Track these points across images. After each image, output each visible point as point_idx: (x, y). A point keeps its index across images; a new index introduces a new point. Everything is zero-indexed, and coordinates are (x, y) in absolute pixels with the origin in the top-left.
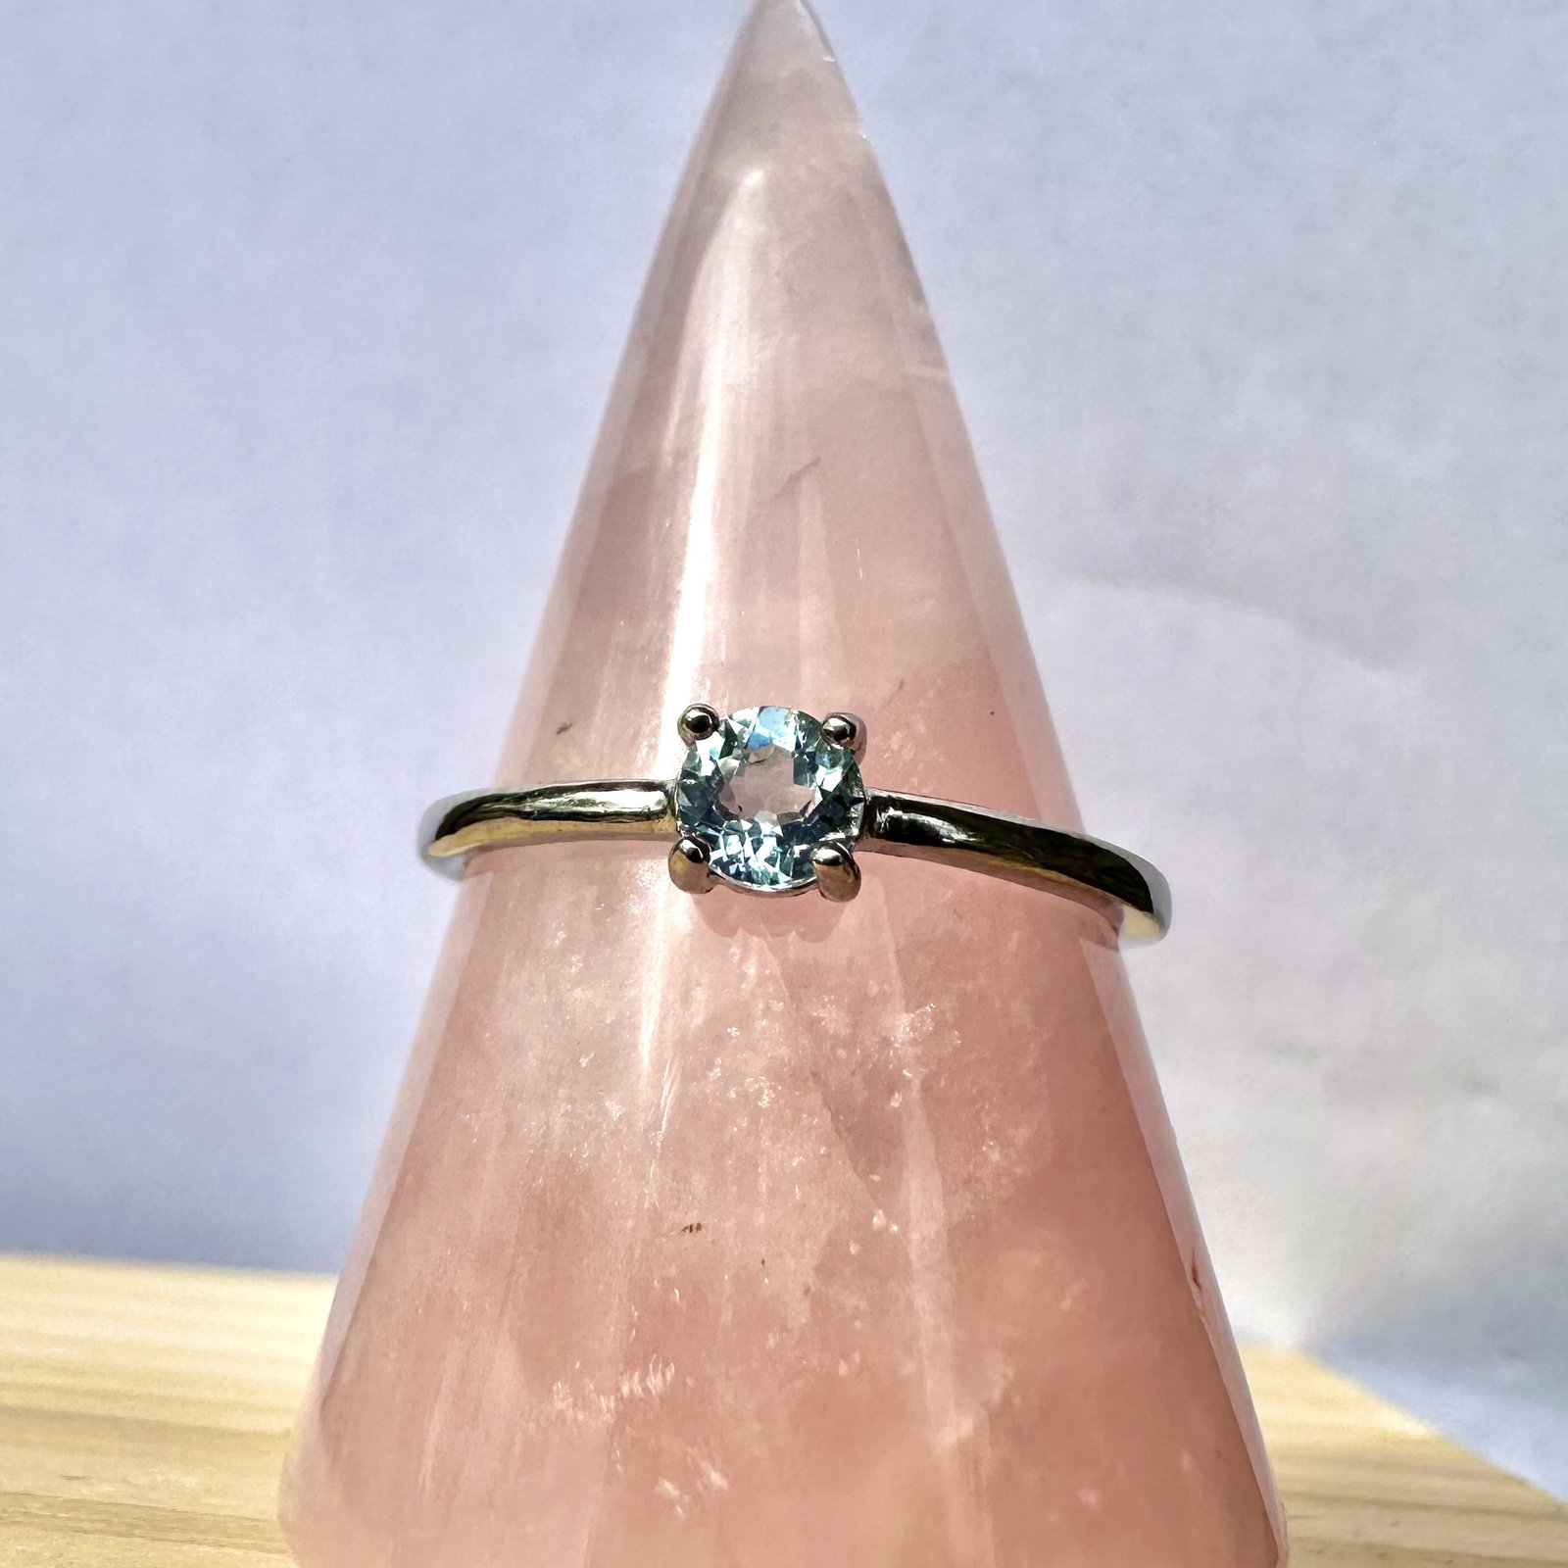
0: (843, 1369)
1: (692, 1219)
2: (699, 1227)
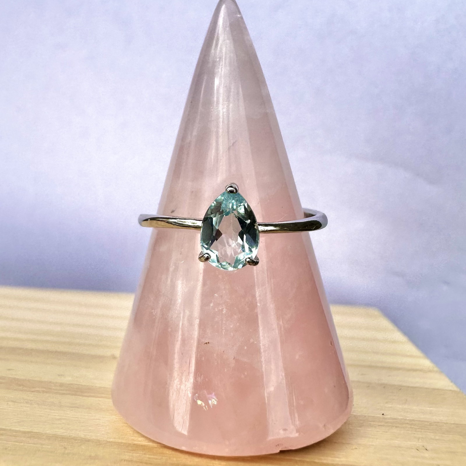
1: (207, 341)
2: (208, 343)
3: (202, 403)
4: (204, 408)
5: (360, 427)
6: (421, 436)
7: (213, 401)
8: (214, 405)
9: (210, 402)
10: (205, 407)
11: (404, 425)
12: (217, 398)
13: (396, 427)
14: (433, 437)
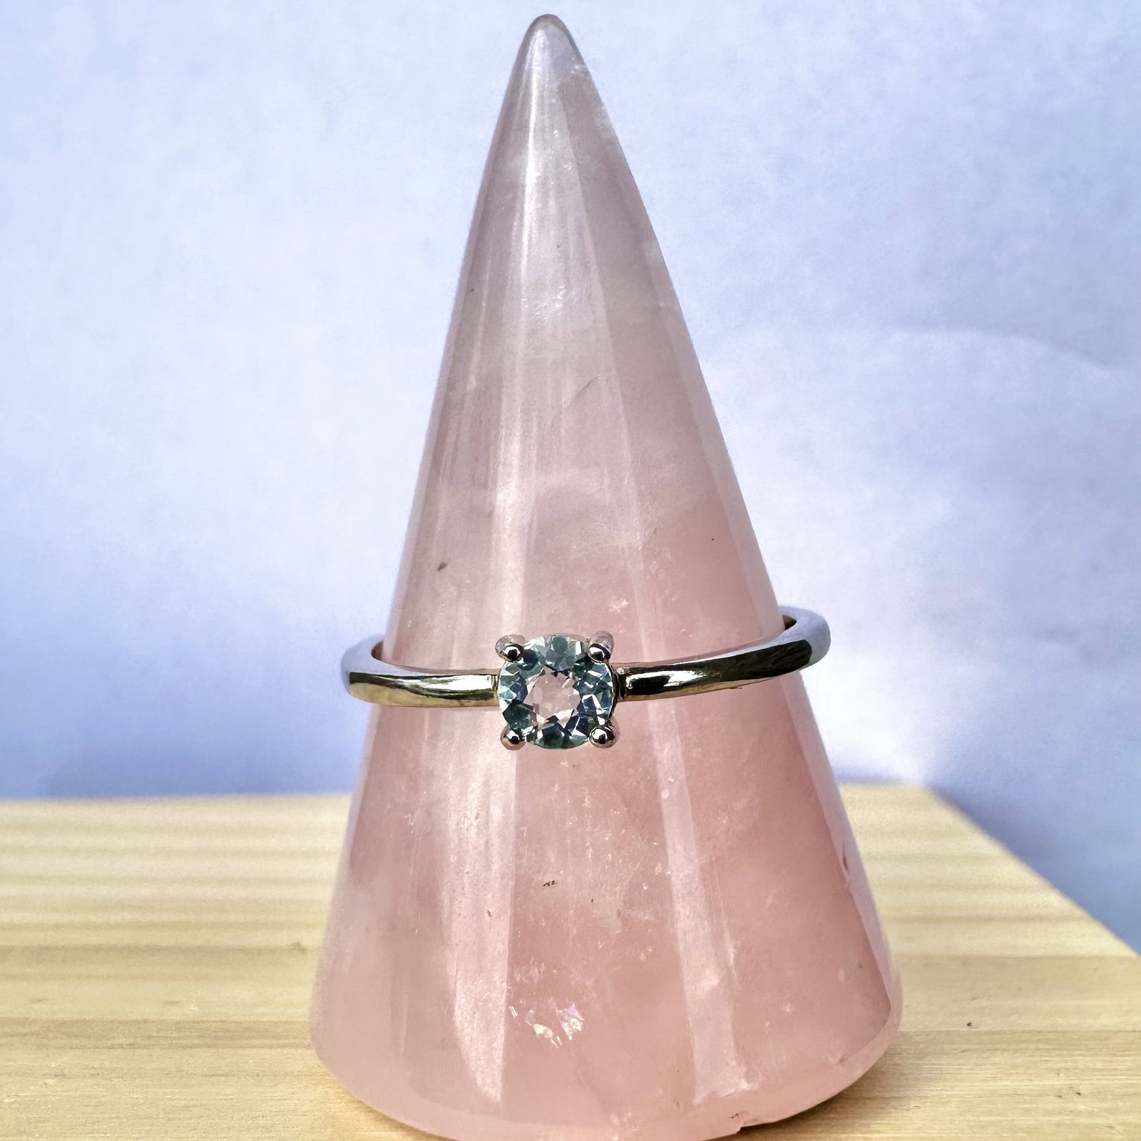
0: (642, 957)
1: (548, 879)
2: (553, 883)
3: (546, 1031)
4: (553, 1042)
5: (921, 1058)
6: (1063, 1065)
7: (573, 1024)
8: (576, 1034)
9: (565, 1026)
10: (556, 1041)
11: (1021, 1046)
12: (583, 1015)
13: (1004, 1050)
14: (1091, 1065)
